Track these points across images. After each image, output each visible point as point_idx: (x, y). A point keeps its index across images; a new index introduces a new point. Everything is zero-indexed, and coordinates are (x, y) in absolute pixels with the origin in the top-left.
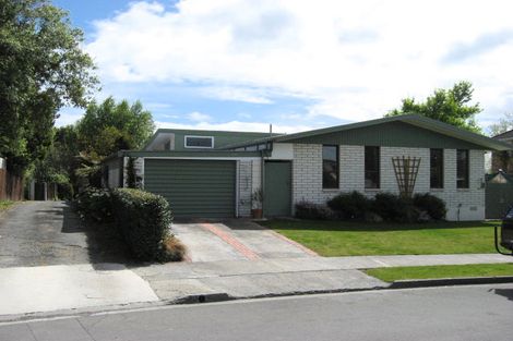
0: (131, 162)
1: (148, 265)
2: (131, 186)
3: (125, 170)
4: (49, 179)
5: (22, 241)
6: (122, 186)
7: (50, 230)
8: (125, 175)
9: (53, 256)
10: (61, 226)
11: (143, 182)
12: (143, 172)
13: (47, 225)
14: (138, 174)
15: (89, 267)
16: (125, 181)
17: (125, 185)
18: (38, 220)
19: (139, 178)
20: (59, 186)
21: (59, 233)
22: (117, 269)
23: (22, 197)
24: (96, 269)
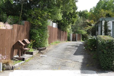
0: (106, 23)
1: (107, 72)
2: (106, 34)
3: (103, 27)
4: (78, 32)
5: (55, 58)
6: (101, 34)
7: (69, 54)
8: (103, 29)
9: (65, 66)
10: (74, 52)
11: (111, 32)
12: (111, 28)
13: (69, 52)
14: (109, 29)
15: (79, 71)
16: (103, 32)
17: (103, 34)
18: (66, 49)
19: (110, 31)
20: (83, 35)
21: (72, 55)
22: (91, 73)
23: (66, 40)
24: (82, 73)
